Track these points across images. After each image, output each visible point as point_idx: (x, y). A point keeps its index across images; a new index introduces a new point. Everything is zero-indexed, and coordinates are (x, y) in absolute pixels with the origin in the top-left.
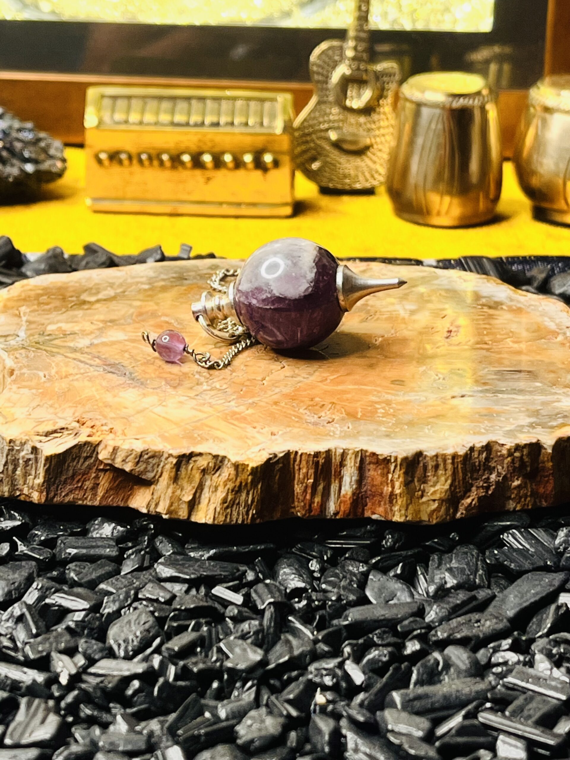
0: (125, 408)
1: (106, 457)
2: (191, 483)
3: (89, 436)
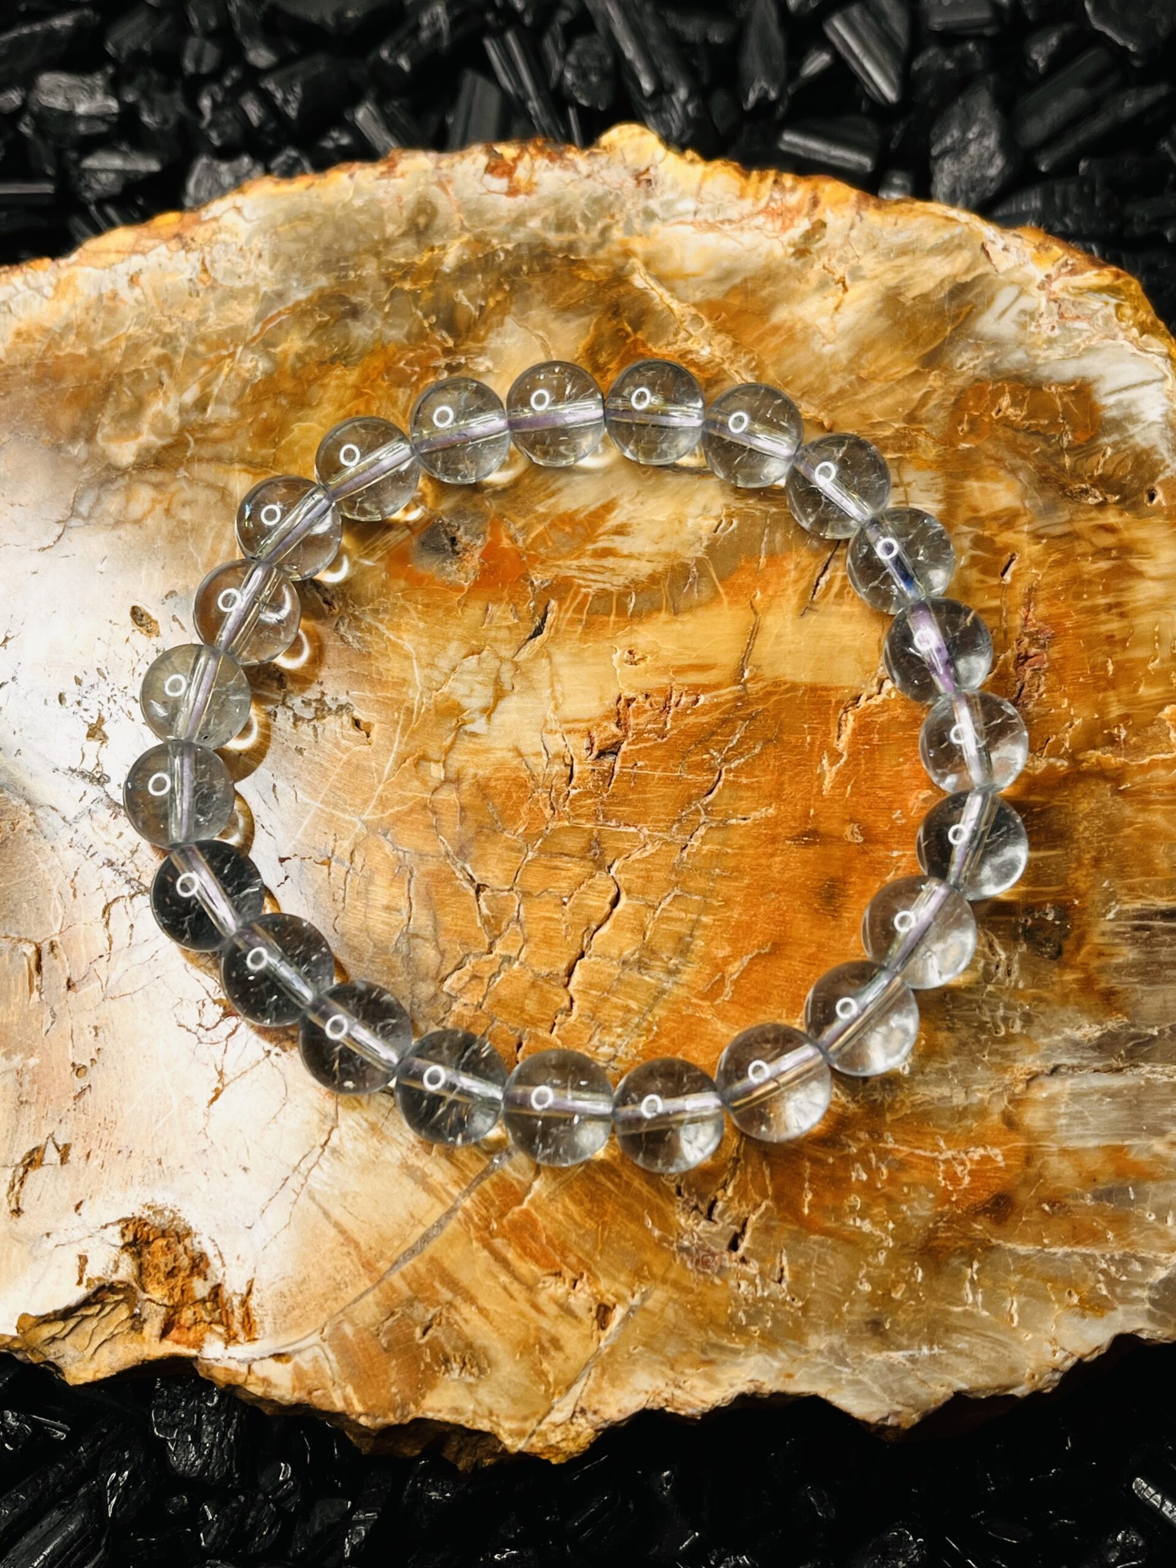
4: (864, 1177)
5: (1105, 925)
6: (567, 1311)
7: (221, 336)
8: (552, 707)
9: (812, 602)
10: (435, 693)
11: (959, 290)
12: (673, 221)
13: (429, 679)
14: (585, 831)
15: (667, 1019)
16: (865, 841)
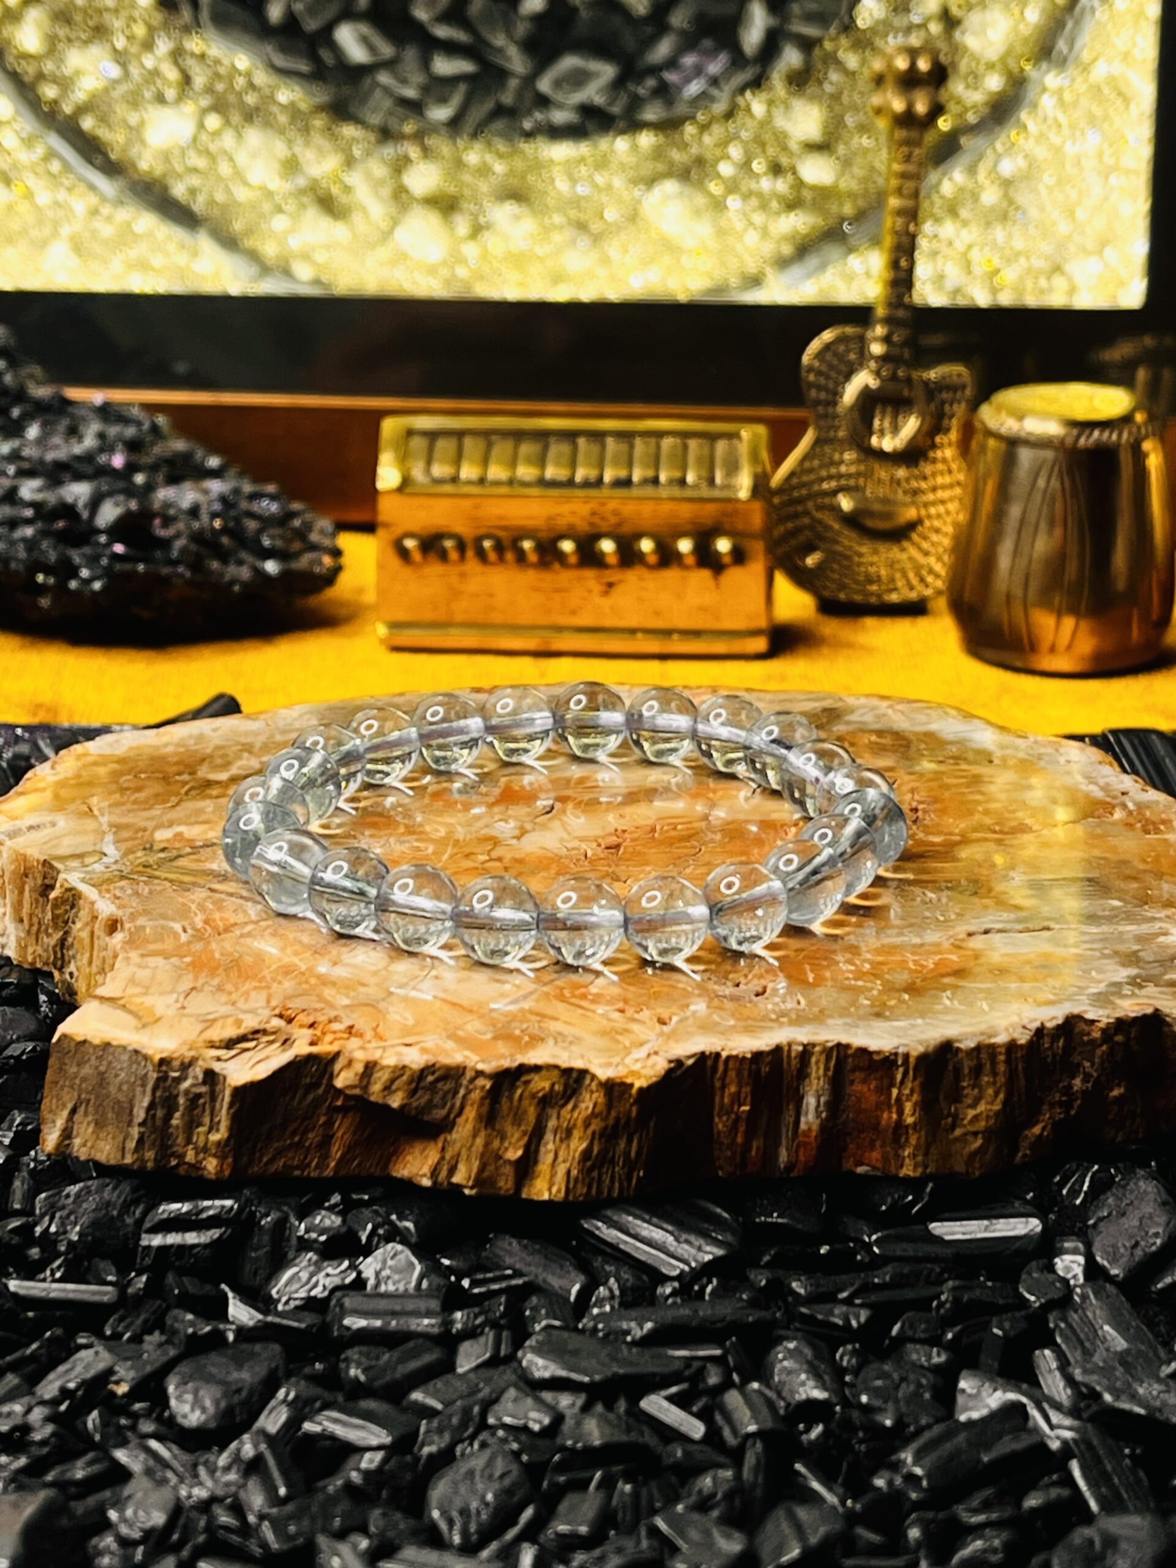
0: (363, 985)
1: (348, 1083)
2: (519, 1125)
3: (312, 1044)
6: (633, 1020)
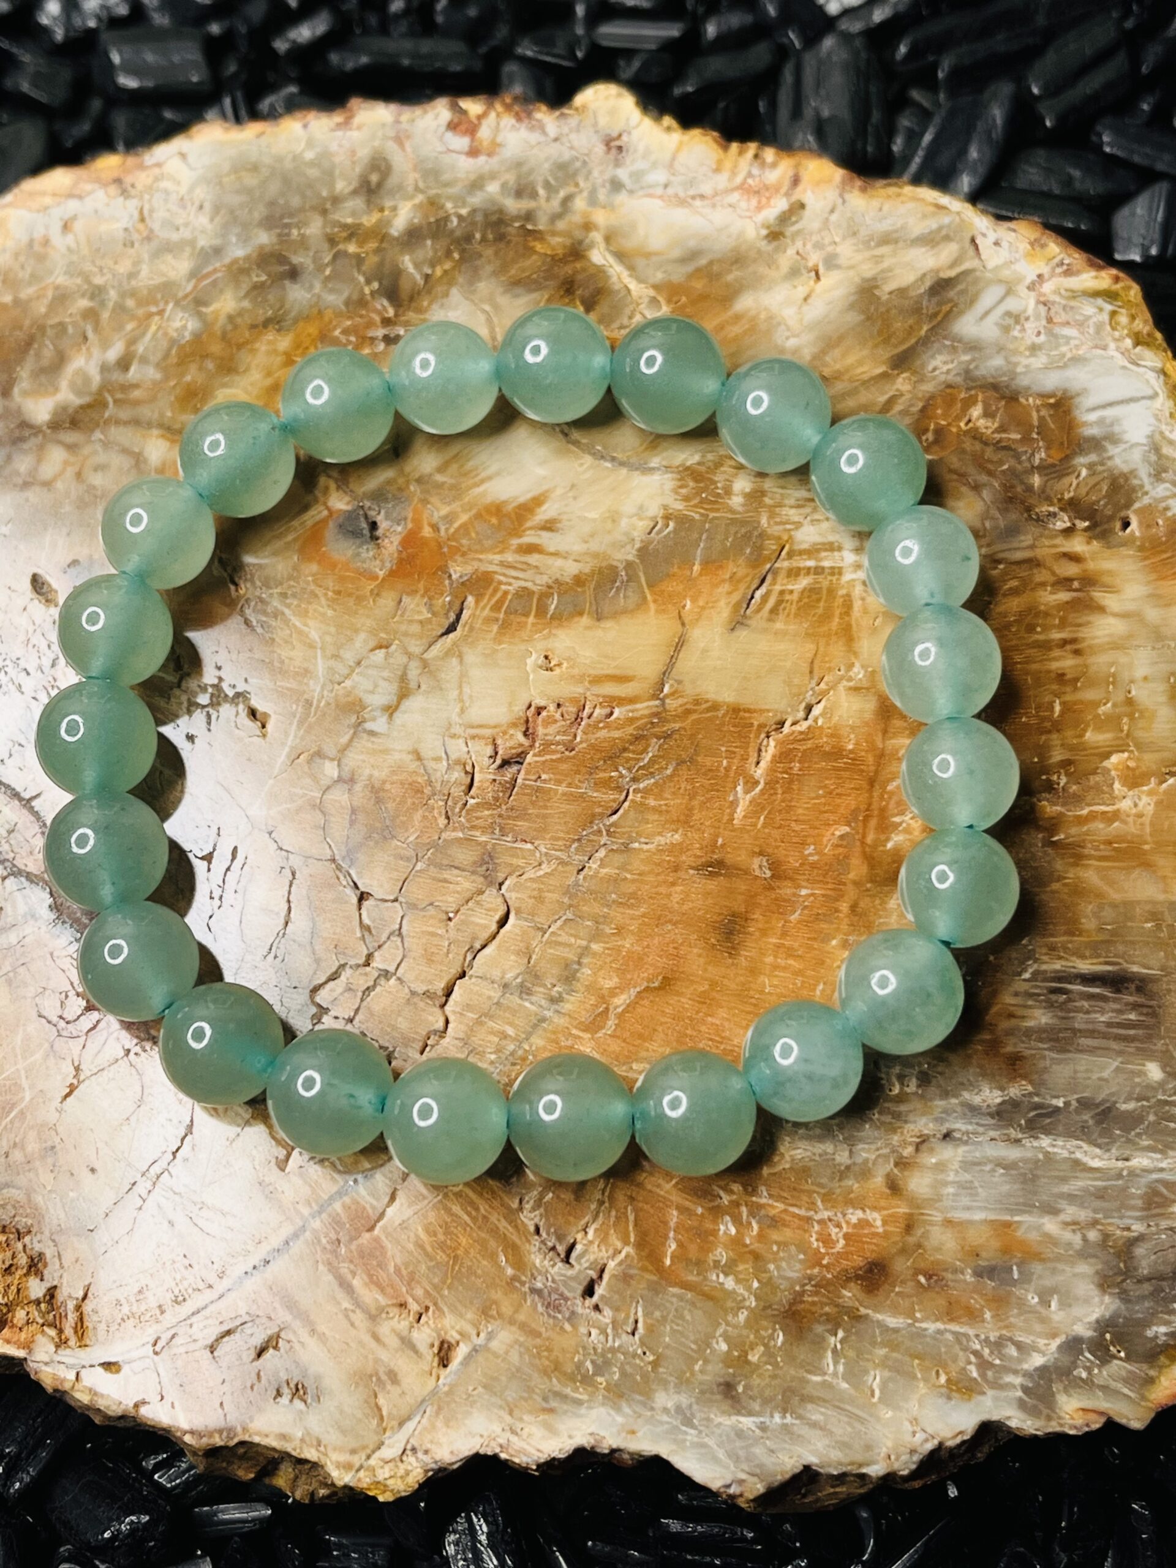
4: (733, 1231)
5: (1020, 986)
6: (407, 1344)
7: (152, 290)
8: (458, 710)
9: (744, 616)
10: (336, 687)
11: (941, 287)
12: (641, 193)
13: (331, 669)
14: (479, 844)
15: (544, 1048)
16: (773, 876)
